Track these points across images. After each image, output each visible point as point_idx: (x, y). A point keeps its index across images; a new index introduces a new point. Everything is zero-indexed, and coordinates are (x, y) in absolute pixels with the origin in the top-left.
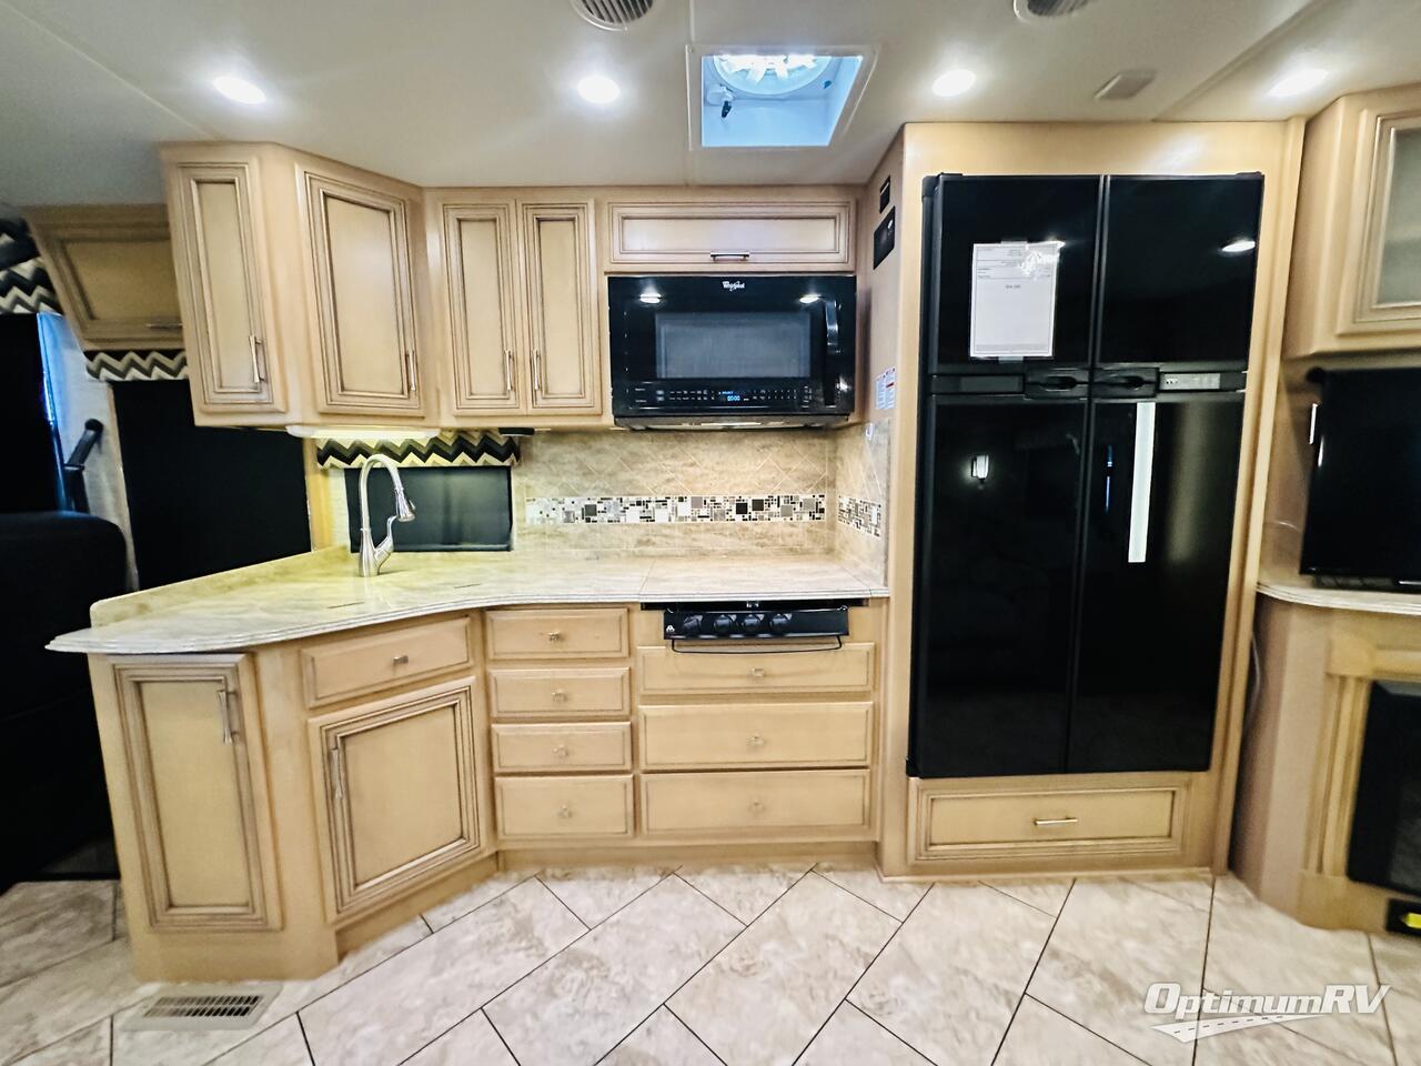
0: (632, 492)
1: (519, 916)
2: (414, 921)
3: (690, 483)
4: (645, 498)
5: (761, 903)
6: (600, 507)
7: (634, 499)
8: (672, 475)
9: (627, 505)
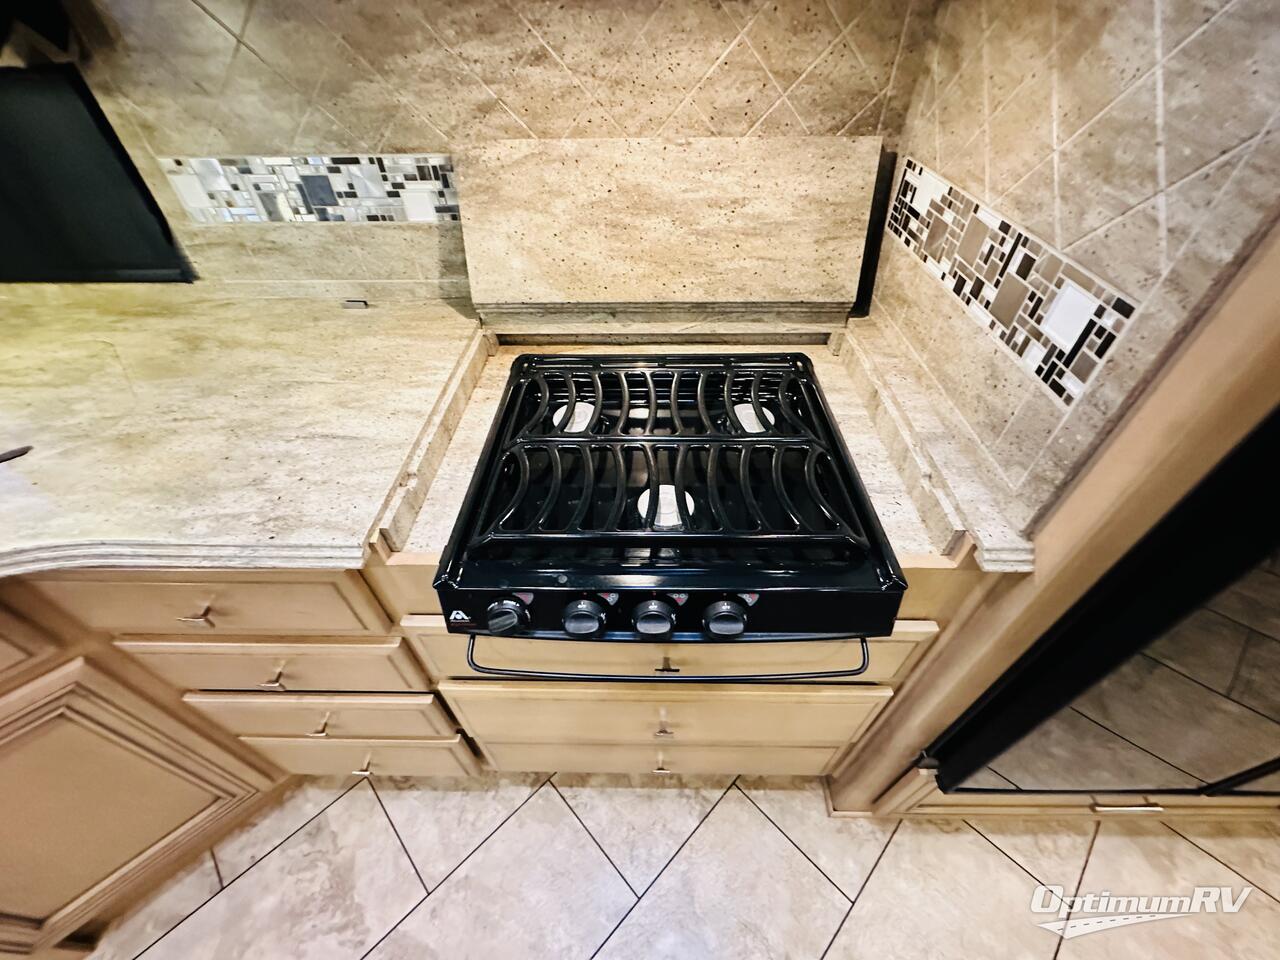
0: (399, 142)
1: (339, 859)
2: (202, 863)
3: (535, 116)
4: (436, 160)
5: (664, 849)
6: (338, 183)
7: (408, 163)
8: (489, 92)
9: (400, 179)
